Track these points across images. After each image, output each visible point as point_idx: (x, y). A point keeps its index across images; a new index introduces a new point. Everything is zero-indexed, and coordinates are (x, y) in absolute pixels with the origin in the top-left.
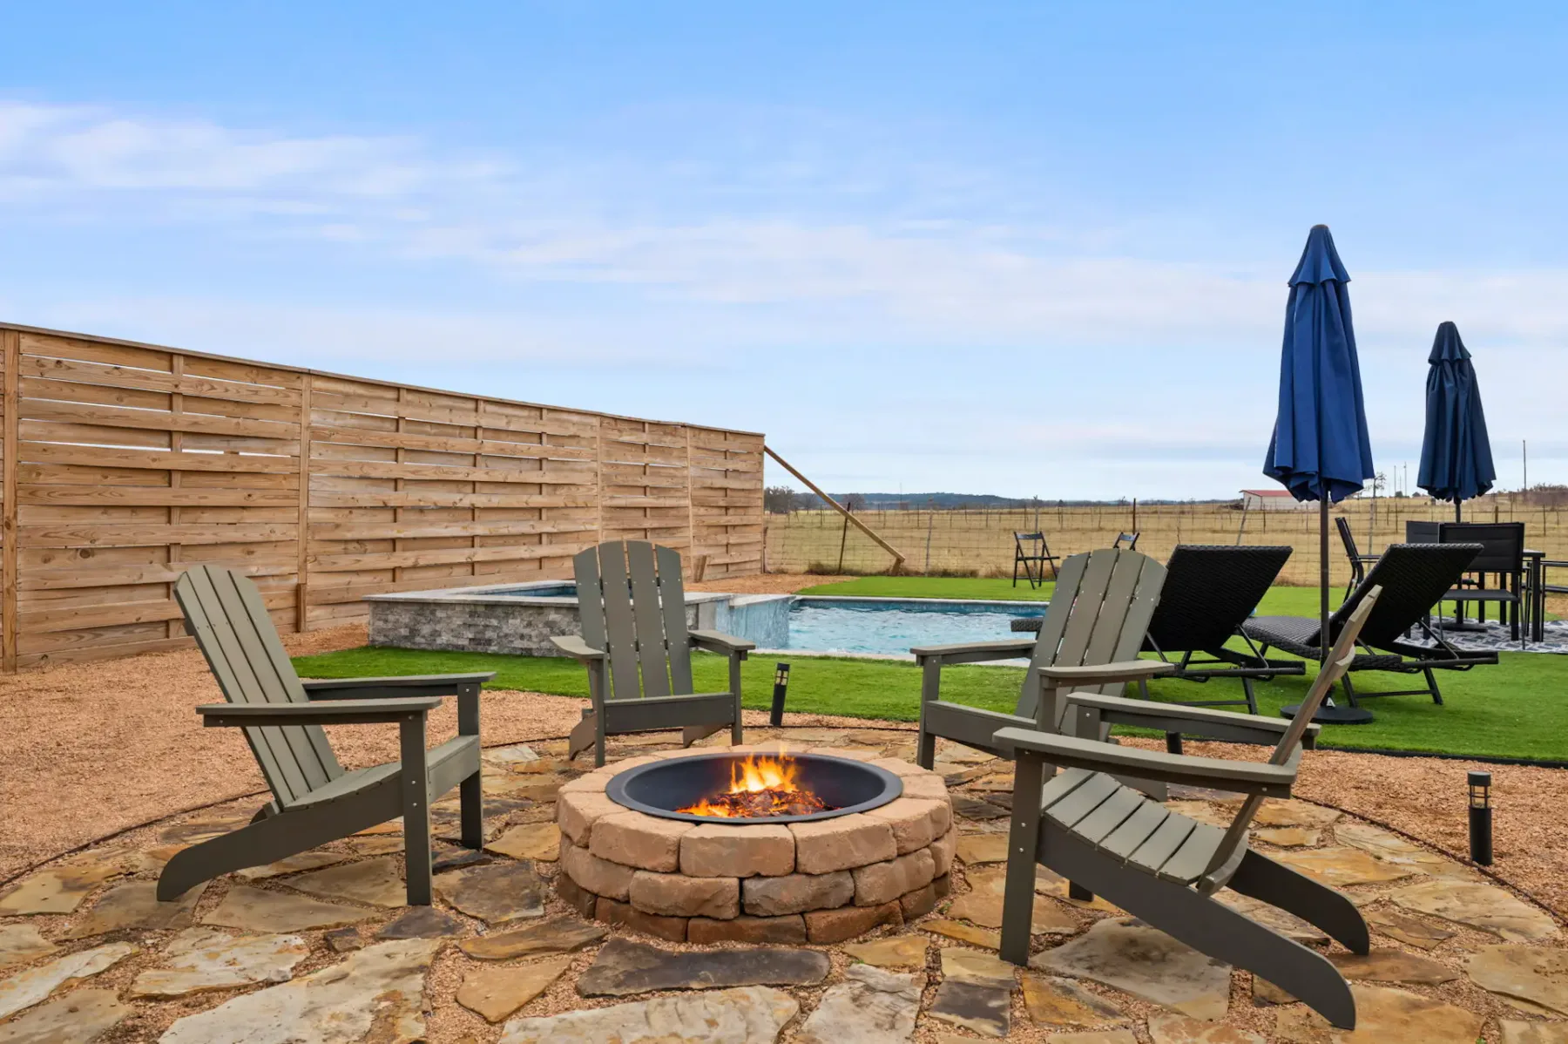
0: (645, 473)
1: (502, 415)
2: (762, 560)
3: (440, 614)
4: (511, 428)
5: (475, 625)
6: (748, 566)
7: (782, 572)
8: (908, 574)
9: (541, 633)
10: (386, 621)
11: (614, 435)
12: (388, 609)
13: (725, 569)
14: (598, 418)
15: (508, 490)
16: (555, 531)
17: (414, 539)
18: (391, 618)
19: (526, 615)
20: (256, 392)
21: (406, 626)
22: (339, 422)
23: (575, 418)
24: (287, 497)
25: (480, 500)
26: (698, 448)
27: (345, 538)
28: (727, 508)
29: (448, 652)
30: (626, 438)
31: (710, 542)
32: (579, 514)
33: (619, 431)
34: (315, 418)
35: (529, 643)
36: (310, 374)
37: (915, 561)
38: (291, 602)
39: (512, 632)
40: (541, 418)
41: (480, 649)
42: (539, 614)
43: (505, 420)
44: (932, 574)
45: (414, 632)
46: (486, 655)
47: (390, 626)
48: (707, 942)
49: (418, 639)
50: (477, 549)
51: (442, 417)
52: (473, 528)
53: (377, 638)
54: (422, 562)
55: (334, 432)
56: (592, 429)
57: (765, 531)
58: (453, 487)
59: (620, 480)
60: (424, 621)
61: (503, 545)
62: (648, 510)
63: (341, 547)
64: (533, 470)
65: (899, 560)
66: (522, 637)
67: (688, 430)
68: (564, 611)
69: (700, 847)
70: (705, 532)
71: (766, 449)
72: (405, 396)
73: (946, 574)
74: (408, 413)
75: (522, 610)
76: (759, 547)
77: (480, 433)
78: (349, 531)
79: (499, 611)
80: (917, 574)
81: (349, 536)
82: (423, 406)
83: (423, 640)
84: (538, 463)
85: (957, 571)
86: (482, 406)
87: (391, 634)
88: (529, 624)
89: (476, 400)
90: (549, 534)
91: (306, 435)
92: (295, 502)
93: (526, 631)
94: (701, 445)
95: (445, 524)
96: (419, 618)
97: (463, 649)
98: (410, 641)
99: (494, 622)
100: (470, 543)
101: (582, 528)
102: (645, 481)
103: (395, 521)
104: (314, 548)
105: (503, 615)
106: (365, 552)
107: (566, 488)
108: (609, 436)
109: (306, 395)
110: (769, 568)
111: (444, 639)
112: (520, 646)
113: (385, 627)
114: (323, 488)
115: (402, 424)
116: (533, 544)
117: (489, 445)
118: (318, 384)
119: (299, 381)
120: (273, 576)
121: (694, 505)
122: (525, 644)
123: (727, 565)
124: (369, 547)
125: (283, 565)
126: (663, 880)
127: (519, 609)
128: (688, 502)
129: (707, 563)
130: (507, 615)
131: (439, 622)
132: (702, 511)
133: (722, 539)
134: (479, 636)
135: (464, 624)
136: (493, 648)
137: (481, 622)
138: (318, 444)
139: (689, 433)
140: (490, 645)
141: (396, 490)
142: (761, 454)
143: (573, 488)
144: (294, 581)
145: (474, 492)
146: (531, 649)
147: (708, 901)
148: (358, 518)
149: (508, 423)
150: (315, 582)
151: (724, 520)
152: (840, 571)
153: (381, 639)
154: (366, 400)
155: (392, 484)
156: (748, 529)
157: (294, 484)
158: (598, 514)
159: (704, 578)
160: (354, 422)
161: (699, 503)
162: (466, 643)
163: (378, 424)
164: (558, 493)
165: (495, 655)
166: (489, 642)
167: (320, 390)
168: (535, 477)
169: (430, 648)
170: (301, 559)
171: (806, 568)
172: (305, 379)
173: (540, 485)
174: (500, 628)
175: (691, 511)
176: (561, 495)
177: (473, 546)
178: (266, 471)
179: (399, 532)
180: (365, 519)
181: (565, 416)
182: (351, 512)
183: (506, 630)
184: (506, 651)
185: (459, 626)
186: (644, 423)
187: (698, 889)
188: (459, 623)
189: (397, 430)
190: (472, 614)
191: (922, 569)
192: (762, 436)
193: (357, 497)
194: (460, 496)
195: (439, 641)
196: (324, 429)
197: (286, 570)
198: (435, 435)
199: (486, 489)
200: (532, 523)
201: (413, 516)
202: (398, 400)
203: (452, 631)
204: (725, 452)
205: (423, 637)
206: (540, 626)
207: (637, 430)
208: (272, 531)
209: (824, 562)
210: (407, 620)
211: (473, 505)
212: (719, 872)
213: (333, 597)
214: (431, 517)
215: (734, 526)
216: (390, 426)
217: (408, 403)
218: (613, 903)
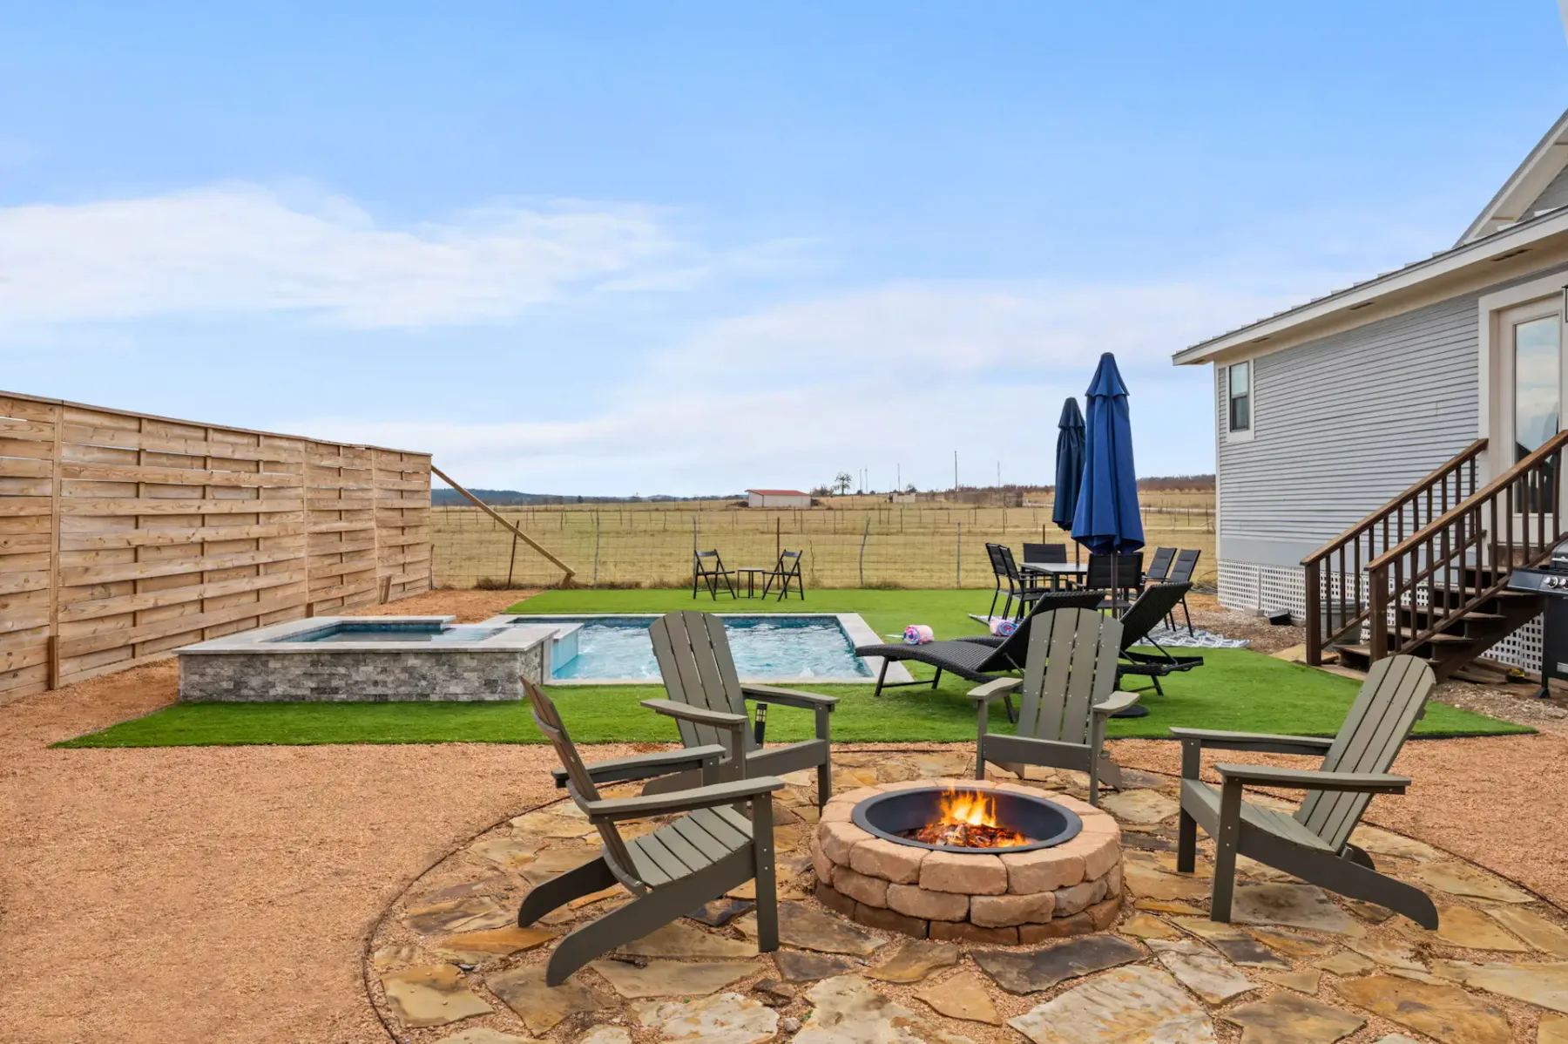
0: (340, 497)
1: (227, 443)
2: (430, 578)
3: (273, 664)
4: (237, 456)
5: (318, 675)
6: (419, 584)
7: (449, 588)
8: (577, 587)
9: (398, 679)
10: (202, 675)
11: (317, 461)
12: (205, 662)
13: (402, 588)
14: (303, 443)
15: (230, 521)
16: (270, 560)
17: (152, 578)
18: (209, 670)
19: (380, 663)
20: (12, 427)
21: (230, 679)
22: (88, 457)
23: (285, 444)
24: (40, 542)
25: (208, 533)
26: (381, 470)
27: (90, 582)
28: (403, 528)
29: (286, 704)
30: (326, 463)
31: (392, 563)
32: (288, 542)
33: (321, 455)
34: (66, 455)
35: (384, 689)
36: (62, 405)
37: (583, 575)
38: (41, 658)
39: (364, 679)
40: (258, 445)
41: (324, 698)
42: (395, 661)
43: (231, 449)
44: (600, 586)
45: (239, 684)
46: (331, 703)
47: (208, 679)
48: (1036, 942)
49: (245, 692)
50: (206, 585)
51: (178, 447)
52: (203, 564)
53: (191, 693)
54: (160, 603)
55: (84, 468)
56: (300, 455)
57: (432, 548)
58: (184, 522)
59: (322, 505)
60: (253, 673)
61: (226, 579)
62: (343, 534)
63: (86, 593)
64: (251, 499)
65: (570, 574)
66: (376, 683)
67: (372, 452)
68: (425, 657)
69: (1027, 872)
70: (386, 552)
71: (434, 469)
72: (146, 426)
73: (613, 586)
74: (149, 444)
75: (376, 658)
76: (427, 564)
77: (209, 462)
78: (97, 574)
79: (348, 660)
80: (586, 587)
81: (96, 580)
82: (159, 437)
83: (252, 693)
84: (255, 491)
85: (623, 583)
86: (211, 434)
87: (210, 689)
88: (384, 670)
89: (206, 429)
90: (265, 564)
91: (58, 472)
92: (47, 547)
93: (381, 677)
94: (383, 467)
95: (180, 561)
96: (246, 670)
97: (304, 699)
98: (234, 694)
99: (342, 670)
100: (199, 579)
101: (292, 556)
102: (341, 505)
103: (136, 561)
104: (65, 596)
105: (352, 662)
106: (109, 596)
107: (279, 515)
108: (312, 461)
109: (59, 428)
110: (435, 584)
111: (279, 690)
112: (374, 693)
113: (201, 680)
114: (73, 530)
115: (143, 456)
116: (251, 577)
117: (219, 475)
118: (70, 416)
119: (51, 413)
120: (26, 630)
121: (378, 527)
122: (379, 690)
123: (404, 584)
124: (113, 590)
125: (36, 617)
126: (1003, 900)
127: (372, 656)
128: (373, 524)
129: (392, 583)
130: (357, 663)
131: (273, 673)
132: (384, 532)
133: (401, 559)
134: (322, 685)
135: (305, 674)
136: (342, 696)
137: (326, 670)
138: (70, 482)
139: (373, 455)
140: (337, 693)
141: (137, 527)
142: (429, 474)
143: (284, 516)
144: (46, 633)
145: (203, 525)
146: (387, 695)
147: (1035, 911)
148: (104, 559)
149: (233, 452)
150: (66, 633)
151: (401, 540)
152: (509, 586)
153: (197, 693)
154: (112, 432)
155: (133, 522)
156: (418, 547)
157: (46, 526)
158: (302, 541)
159: (390, 599)
160: (99, 456)
161: (383, 525)
162: (308, 692)
163: (121, 457)
164: (271, 521)
165: (343, 703)
166: (336, 690)
167: (72, 422)
168: (254, 507)
169: (261, 700)
170: (53, 609)
171: (475, 583)
172: (58, 410)
173: (257, 514)
174: (349, 676)
175: (377, 533)
176: (274, 524)
177: (202, 582)
178: (22, 513)
179: (141, 572)
180: (110, 560)
181: (277, 442)
182: (97, 554)
183: (356, 677)
184: (356, 698)
185: (298, 676)
186: (338, 447)
187: (1030, 904)
188: (298, 672)
189: (139, 463)
190: (314, 664)
191: (592, 582)
192: (428, 456)
193: (105, 537)
194: (192, 531)
195: (272, 692)
196: (75, 465)
197: (40, 622)
198: (172, 466)
199: (214, 522)
200: (252, 554)
201: (153, 554)
202: (140, 431)
203: (290, 681)
204: (401, 473)
205: (253, 689)
206: (396, 672)
207: (333, 453)
208: (27, 581)
209: (493, 578)
210: (231, 673)
211: (203, 539)
212: (1038, 889)
213: (82, 649)
214: (166, 553)
215: (409, 545)
216: (131, 458)
217: (149, 434)
218: (950, 925)
